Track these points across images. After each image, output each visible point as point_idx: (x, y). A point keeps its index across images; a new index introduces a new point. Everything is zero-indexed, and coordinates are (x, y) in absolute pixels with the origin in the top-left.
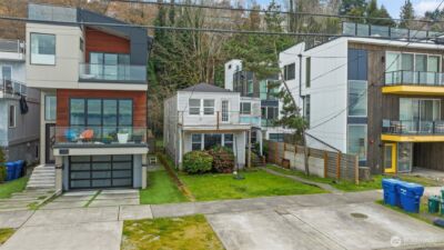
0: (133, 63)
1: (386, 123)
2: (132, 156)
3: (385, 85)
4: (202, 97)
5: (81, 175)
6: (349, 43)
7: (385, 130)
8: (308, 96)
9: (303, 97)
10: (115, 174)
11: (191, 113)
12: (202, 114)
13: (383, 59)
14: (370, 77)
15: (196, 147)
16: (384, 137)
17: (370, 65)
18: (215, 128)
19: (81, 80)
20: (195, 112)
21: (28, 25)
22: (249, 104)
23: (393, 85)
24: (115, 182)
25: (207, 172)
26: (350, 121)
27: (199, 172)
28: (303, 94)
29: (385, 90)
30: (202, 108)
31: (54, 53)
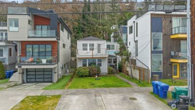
0: (51, 29)
1: (173, 53)
2: (52, 68)
3: (172, 35)
4: (88, 42)
5: (32, 77)
6: (151, 14)
7: (172, 57)
8: (137, 41)
9: (135, 41)
10: (45, 76)
11: (83, 50)
12: (88, 50)
13: (171, 22)
14: (164, 30)
15: (84, 65)
16: (172, 60)
17: (163, 24)
18: (91, 57)
19: (29, 37)
20: (85, 49)
21: (8, 16)
22: (114, 45)
23: (175, 34)
24: (46, 80)
25: (86, 76)
26: (152, 52)
27: (82, 76)
28: (136, 40)
29: (172, 37)
30: (88, 48)
31: (18, 27)
